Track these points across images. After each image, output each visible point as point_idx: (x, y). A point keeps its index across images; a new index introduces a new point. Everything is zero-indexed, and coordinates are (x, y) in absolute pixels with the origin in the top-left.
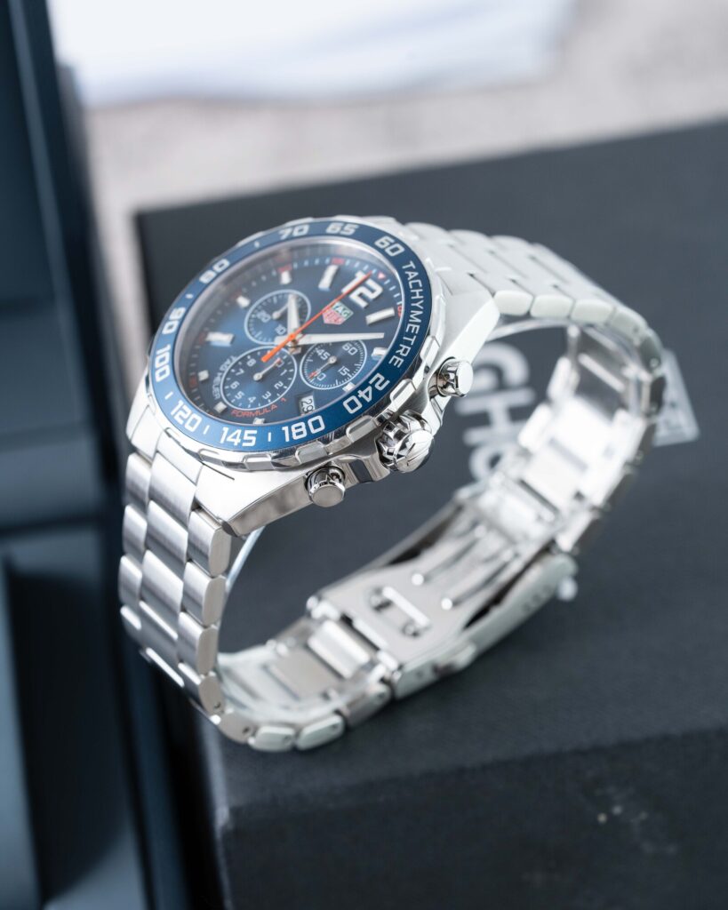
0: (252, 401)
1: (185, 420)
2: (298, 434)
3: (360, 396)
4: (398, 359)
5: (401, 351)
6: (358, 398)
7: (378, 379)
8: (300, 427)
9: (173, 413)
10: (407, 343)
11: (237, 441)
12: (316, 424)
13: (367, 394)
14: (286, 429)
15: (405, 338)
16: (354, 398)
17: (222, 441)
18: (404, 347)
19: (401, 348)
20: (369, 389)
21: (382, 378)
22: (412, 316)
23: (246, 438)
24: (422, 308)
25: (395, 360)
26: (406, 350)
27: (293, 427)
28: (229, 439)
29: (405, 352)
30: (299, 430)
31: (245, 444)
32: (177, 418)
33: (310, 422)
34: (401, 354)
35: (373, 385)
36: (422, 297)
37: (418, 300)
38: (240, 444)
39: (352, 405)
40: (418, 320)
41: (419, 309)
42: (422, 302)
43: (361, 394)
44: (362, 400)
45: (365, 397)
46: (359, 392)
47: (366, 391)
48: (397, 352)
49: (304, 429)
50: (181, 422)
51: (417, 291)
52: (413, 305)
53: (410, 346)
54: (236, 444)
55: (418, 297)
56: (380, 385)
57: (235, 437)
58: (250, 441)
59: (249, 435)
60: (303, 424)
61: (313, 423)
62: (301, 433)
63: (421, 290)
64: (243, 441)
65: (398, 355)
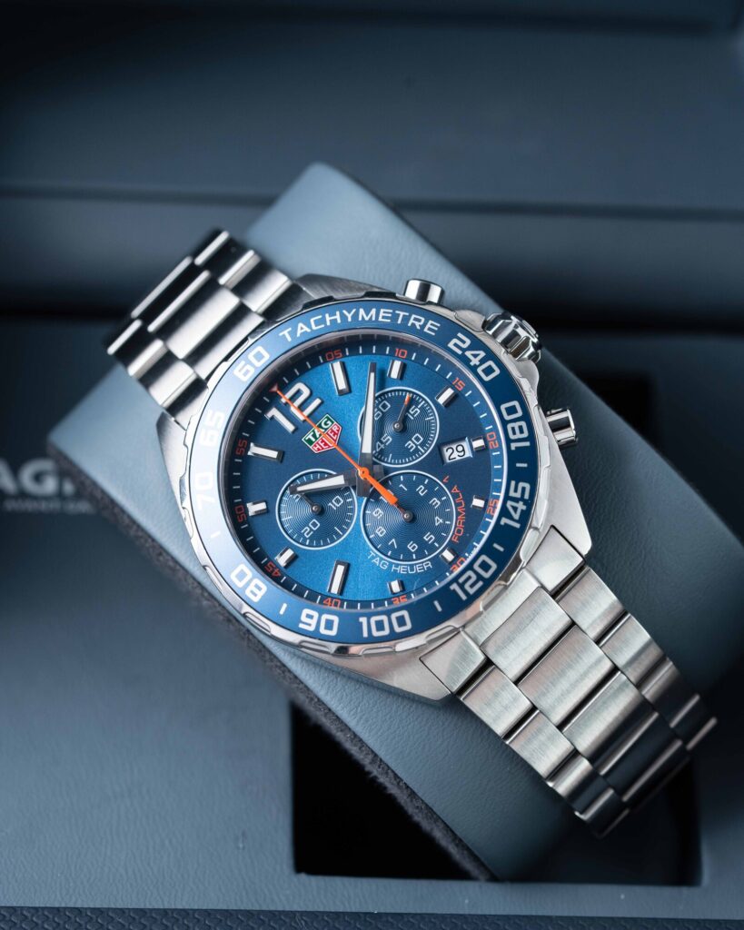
0: (441, 521)
1: (480, 577)
2: (522, 432)
3: (478, 363)
4: (428, 325)
5: (417, 324)
6: (480, 365)
7: (456, 345)
8: (513, 429)
9: (464, 597)
10: (406, 319)
11: (521, 506)
12: (511, 410)
13: (475, 356)
14: (513, 446)
15: (399, 322)
16: (480, 370)
17: (517, 525)
18: (411, 321)
19: (413, 324)
20: (468, 354)
21: (455, 341)
22: (367, 319)
23: (518, 495)
24: (354, 310)
25: (429, 329)
26: (415, 319)
27: (512, 437)
28: (516, 516)
29: (419, 321)
30: (517, 431)
31: (527, 496)
32: (471, 591)
33: (507, 418)
34: (422, 323)
35: (464, 350)
36: (338, 313)
37: (343, 316)
38: (525, 502)
39: (488, 371)
40: (373, 312)
41: (356, 314)
42: (345, 312)
43: (475, 362)
44: (482, 361)
45: (479, 358)
46: (472, 364)
47: (471, 358)
48: (418, 328)
49: (516, 425)
50: (480, 584)
51: (328, 318)
52: (350, 320)
53: (410, 316)
54: (524, 508)
55: (338, 317)
56: (464, 342)
57: (515, 509)
58: (524, 489)
59: (516, 491)
60: (509, 426)
61: (509, 414)
62: (521, 428)
63: (327, 315)
64: (522, 499)
65: (423, 327)
